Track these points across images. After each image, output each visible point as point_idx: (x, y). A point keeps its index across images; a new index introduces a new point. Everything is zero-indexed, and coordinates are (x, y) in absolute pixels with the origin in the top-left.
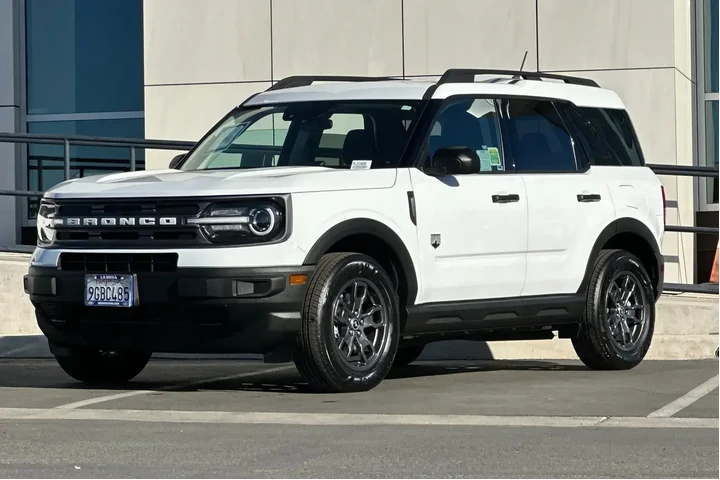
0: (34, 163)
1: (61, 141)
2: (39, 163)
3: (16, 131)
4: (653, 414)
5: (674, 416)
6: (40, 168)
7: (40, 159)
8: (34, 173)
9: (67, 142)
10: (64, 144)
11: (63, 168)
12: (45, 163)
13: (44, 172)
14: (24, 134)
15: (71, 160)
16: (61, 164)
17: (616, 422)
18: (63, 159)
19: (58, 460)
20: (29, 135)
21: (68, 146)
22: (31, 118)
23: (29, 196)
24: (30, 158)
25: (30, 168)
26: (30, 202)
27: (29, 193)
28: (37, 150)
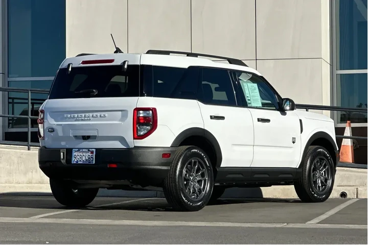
0: (11, 101)
1: (26, 91)
2: (13, 101)
3: (2, 86)
4: (309, 222)
5: (318, 223)
6: (13, 103)
7: (13, 99)
8: (11, 105)
9: (30, 92)
10: (28, 92)
11: (27, 103)
12: (15, 101)
13: (15, 105)
14: (6, 87)
15: (31, 99)
16: (26, 101)
17: (291, 226)
18: (27, 99)
19: (38, 240)
20: (10, 88)
21: (30, 94)
22: (10, 79)
23: (8, 117)
24: (9, 98)
25: (9, 103)
26: (9, 120)
27: (9, 116)
28: (13, 95)
